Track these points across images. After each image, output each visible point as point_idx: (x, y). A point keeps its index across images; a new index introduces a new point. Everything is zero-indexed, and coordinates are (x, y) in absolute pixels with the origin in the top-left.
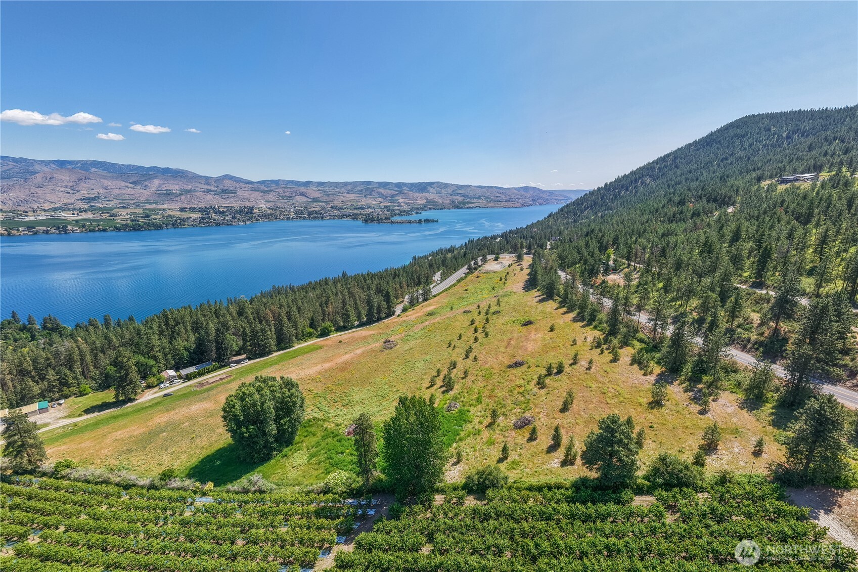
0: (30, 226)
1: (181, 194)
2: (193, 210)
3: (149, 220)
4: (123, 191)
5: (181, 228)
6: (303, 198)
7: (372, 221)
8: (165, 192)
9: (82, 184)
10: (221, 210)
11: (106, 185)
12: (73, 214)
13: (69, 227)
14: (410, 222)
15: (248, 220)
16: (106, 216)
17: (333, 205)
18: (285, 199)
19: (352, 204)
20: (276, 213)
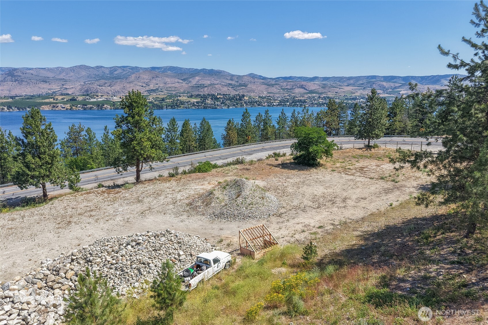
0: (87, 104)
1: (206, 86)
3: (161, 103)
4: (173, 85)
6: (302, 91)
9: (154, 81)
10: (218, 97)
11: (166, 81)
13: (105, 106)
15: (233, 105)
17: (325, 96)
18: (285, 91)
19: (345, 95)
20: (263, 100)
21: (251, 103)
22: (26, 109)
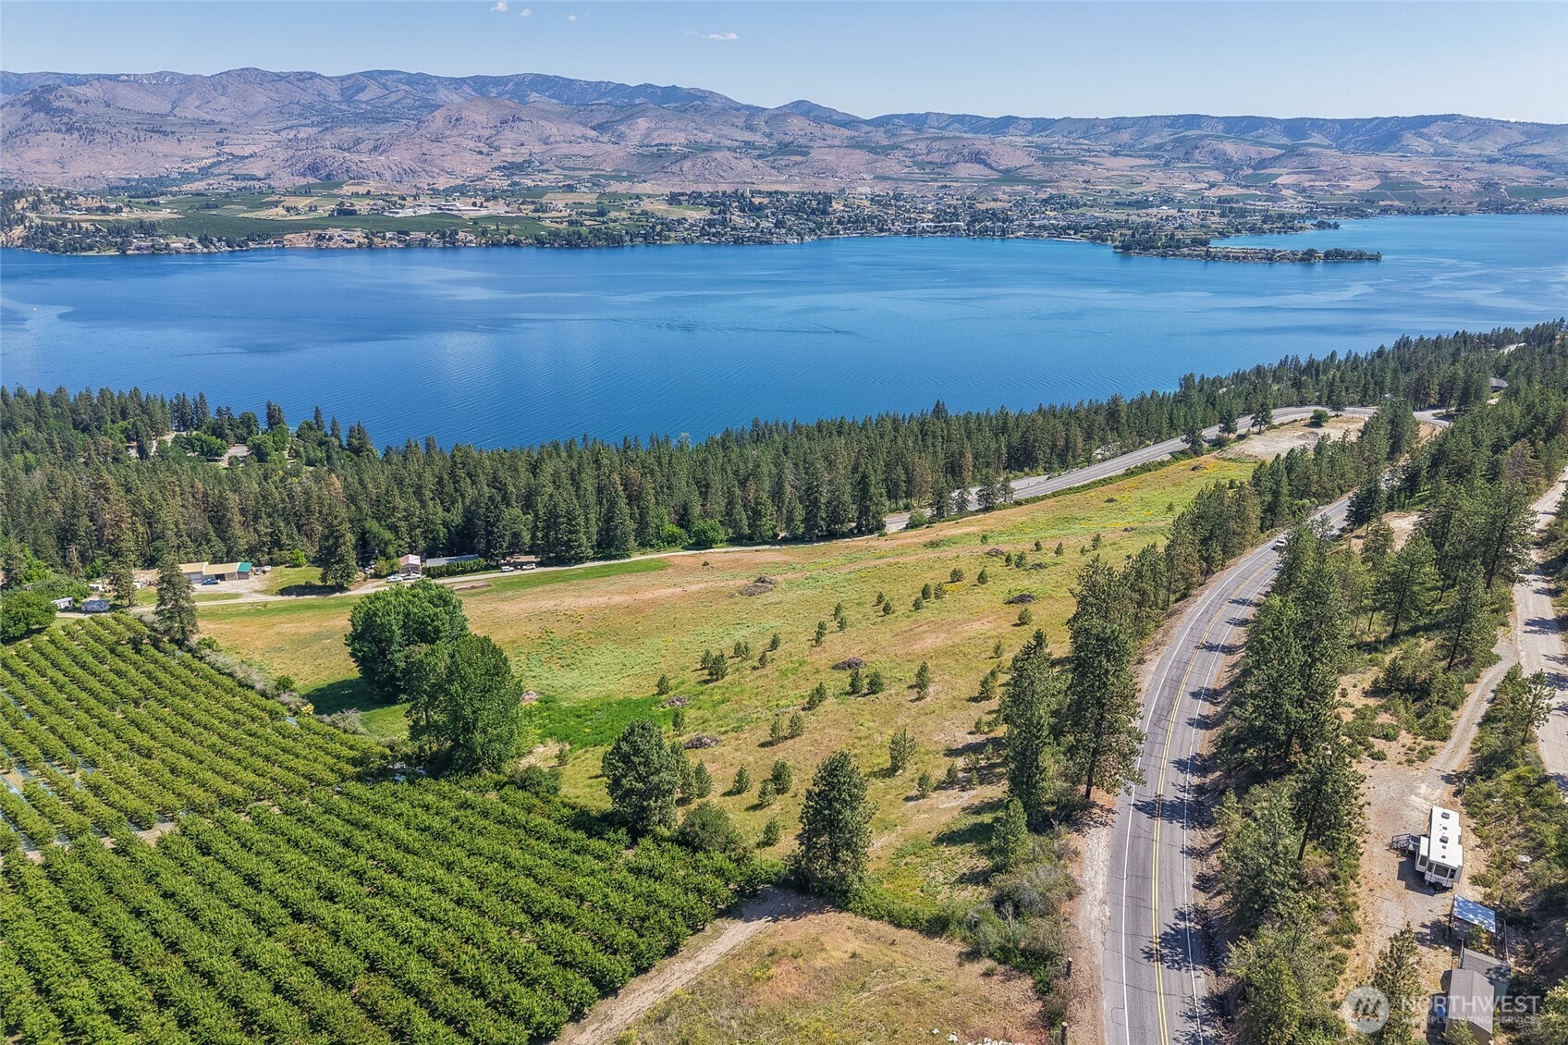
0: (402, 229)
1: (685, 157)
2: (695, 199)
3: (604, 223)
4: (575, 149)
5: (661, 245)
6: (977, 170)
7: (1145, 249)
8: (655, 149)
9: (508, 133)
10: (757, 201)
11: (547, 133)
12: (474, 204)
13: (461, 235)
14: (1270, 258)
15: (812, 231)
16: (528, 210)
17: (1054, 192)
18: (927, 170)
19: (1112, 191)
20: (886, 213)
21: (857, 221)
22: (247, 245)
